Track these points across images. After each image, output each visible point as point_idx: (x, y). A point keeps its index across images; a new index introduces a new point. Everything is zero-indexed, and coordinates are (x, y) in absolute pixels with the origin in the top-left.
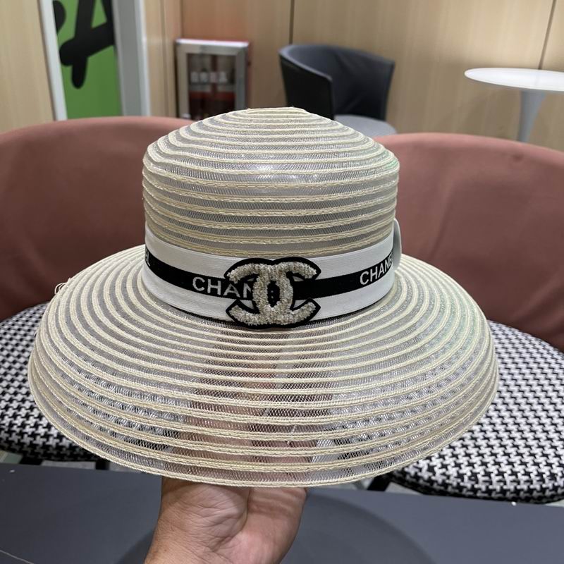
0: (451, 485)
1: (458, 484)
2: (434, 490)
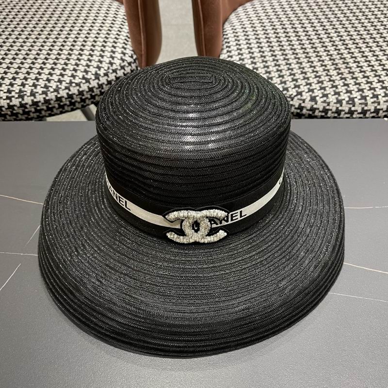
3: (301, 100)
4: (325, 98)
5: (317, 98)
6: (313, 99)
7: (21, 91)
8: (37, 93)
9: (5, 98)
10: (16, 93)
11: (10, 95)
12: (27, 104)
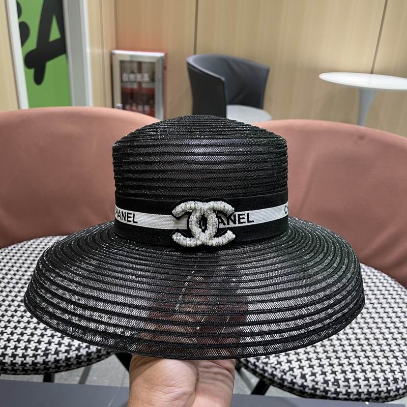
0: (319, 389)
1: (325, 388)
2: (306, 393)
3: (293, 376)
4: (313, 377)
5: (307, 376)
6: (303, 376)
7: (47, 349)
8: (61, 351)
9: (31, 355)
10: (42, 351)
11: (37, 353)
12: (49, 361)
